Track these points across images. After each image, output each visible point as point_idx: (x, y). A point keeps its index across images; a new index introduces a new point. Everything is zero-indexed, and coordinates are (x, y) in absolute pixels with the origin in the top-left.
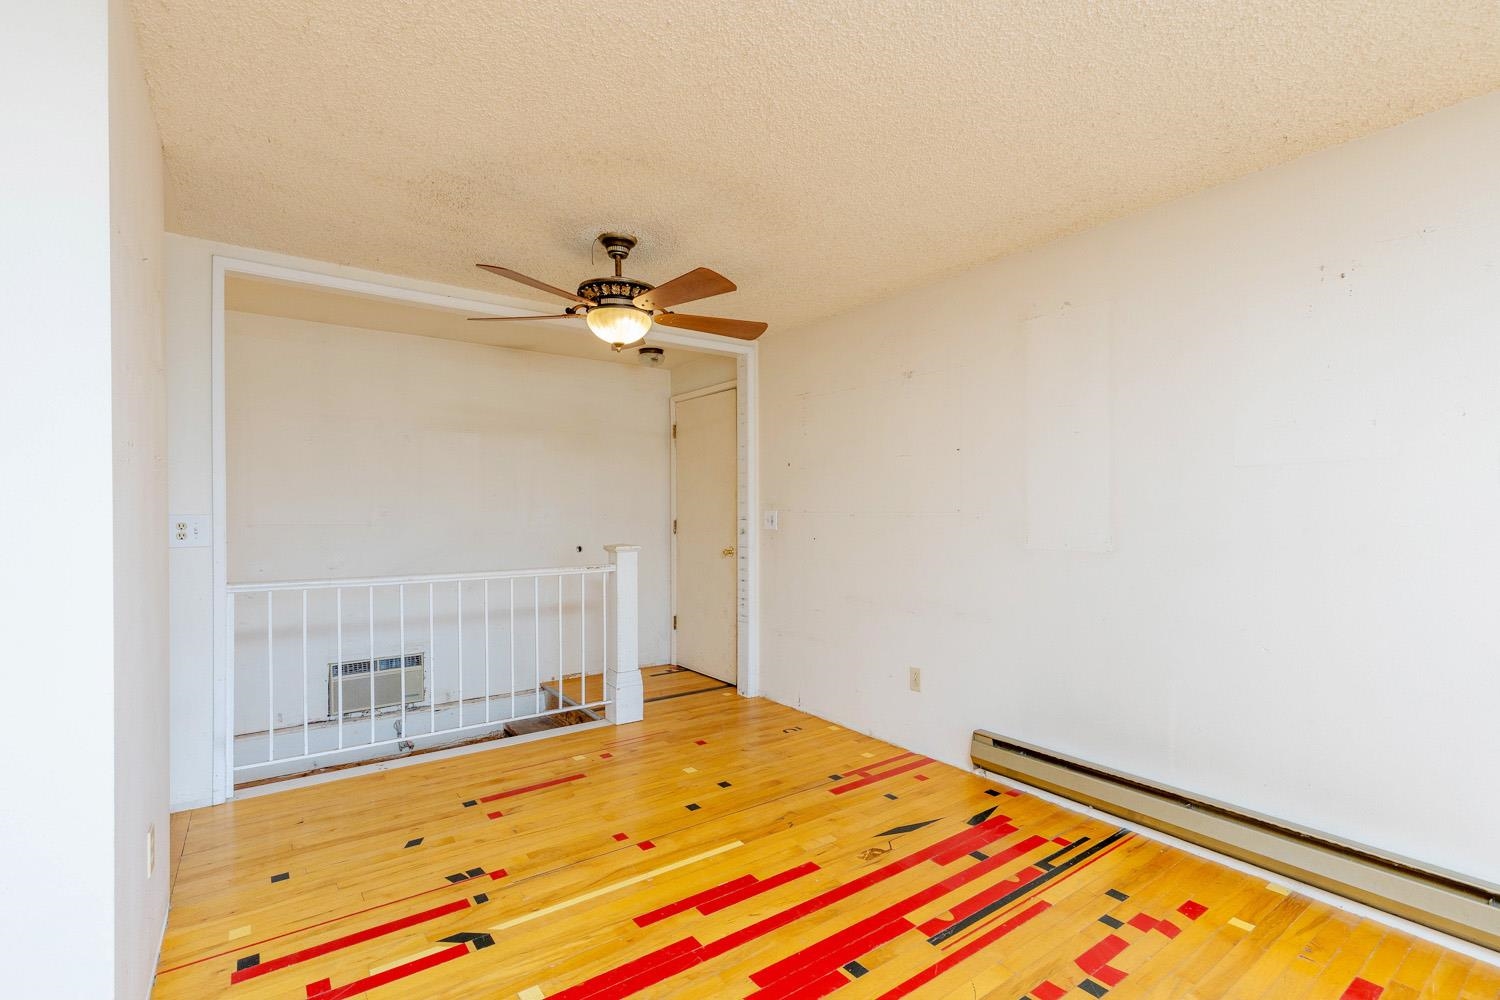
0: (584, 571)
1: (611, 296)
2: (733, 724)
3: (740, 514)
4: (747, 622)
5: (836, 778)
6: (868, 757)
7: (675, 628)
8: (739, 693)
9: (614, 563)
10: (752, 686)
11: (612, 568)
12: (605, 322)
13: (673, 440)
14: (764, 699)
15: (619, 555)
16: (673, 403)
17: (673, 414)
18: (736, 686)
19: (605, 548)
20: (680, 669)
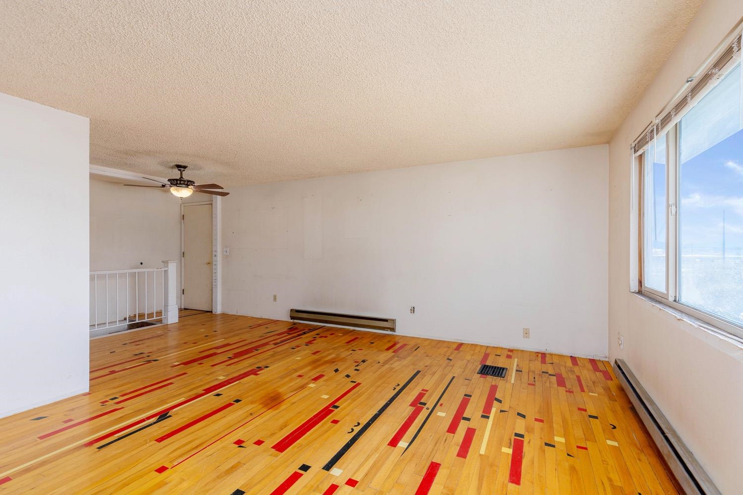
0: (155, 270)
1: (180, 184)
2: (212, 320)
3: (214, 250)
4: (217, 288)
5: (251, 326)
6: (260, 322)
7: (183, 294)
8: (214, 313)
9: (167, 267)
10: (219, 310)
11: (166, 269)
12: (178, 191)
13: (182, 221)
14: (223, 314)
15: (169, 264)
16: (182, 207)
17: (182, 210)
18: (211, 312)
19: (163, 262)
20: (185, 309)
